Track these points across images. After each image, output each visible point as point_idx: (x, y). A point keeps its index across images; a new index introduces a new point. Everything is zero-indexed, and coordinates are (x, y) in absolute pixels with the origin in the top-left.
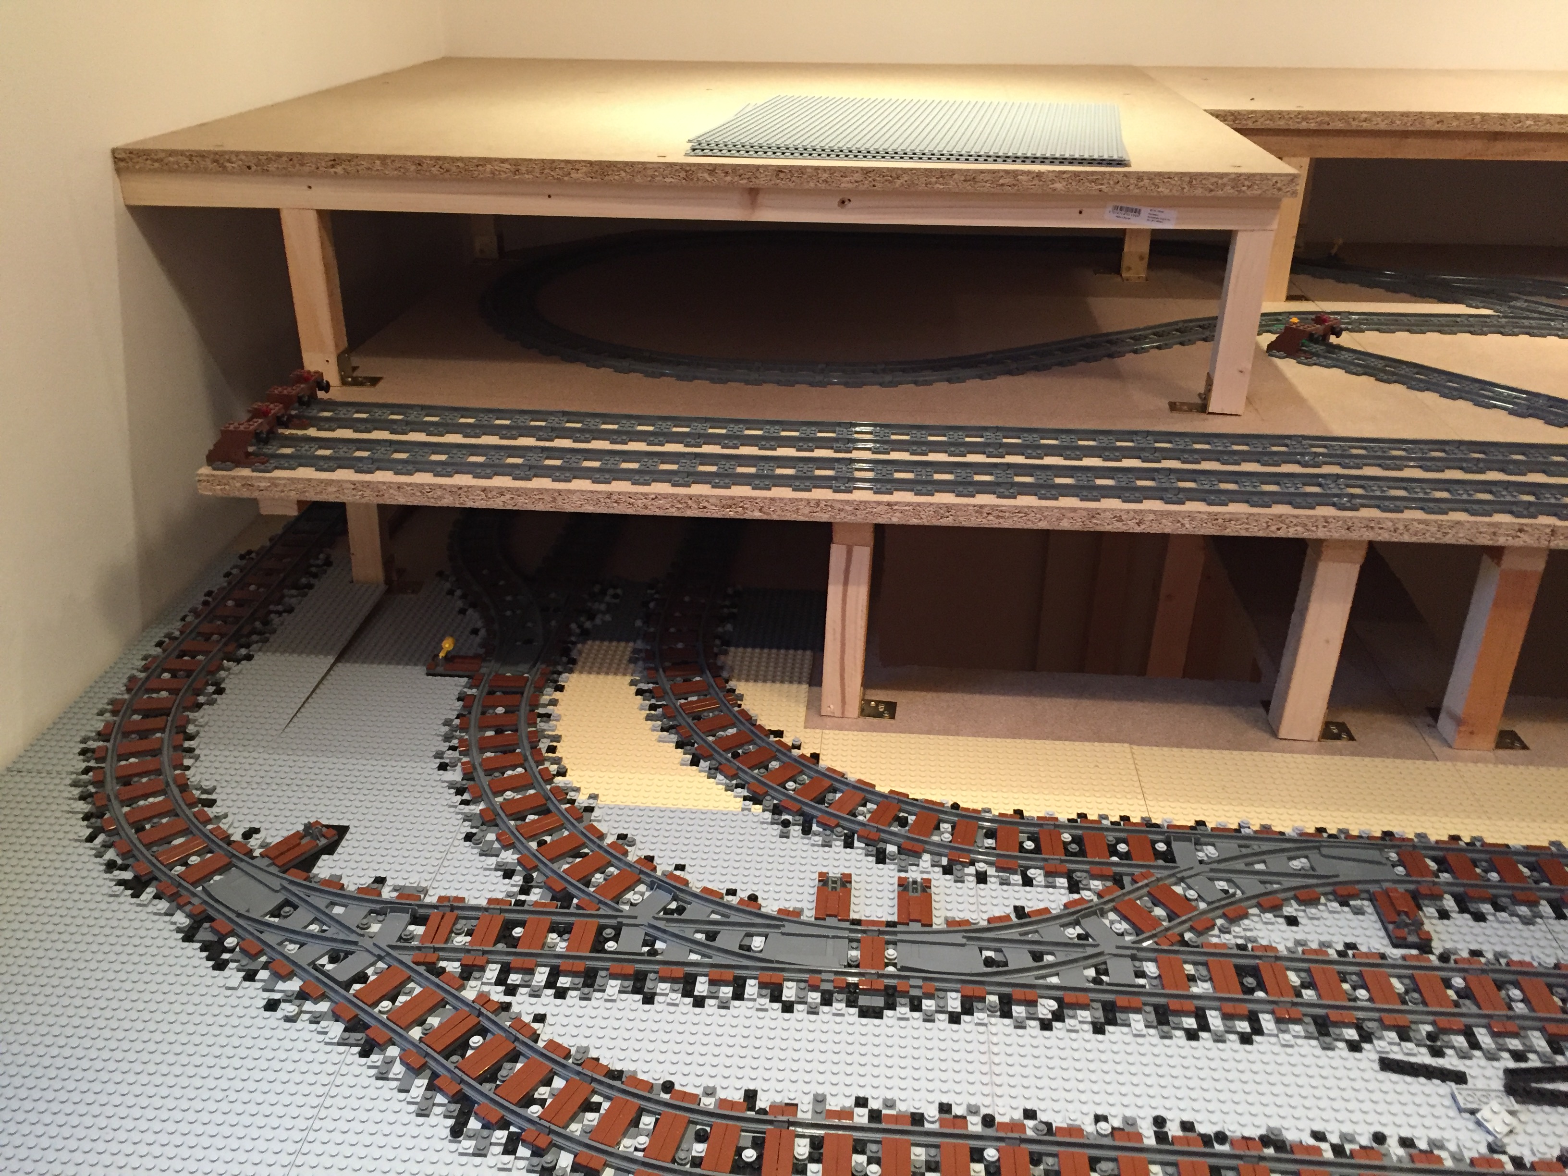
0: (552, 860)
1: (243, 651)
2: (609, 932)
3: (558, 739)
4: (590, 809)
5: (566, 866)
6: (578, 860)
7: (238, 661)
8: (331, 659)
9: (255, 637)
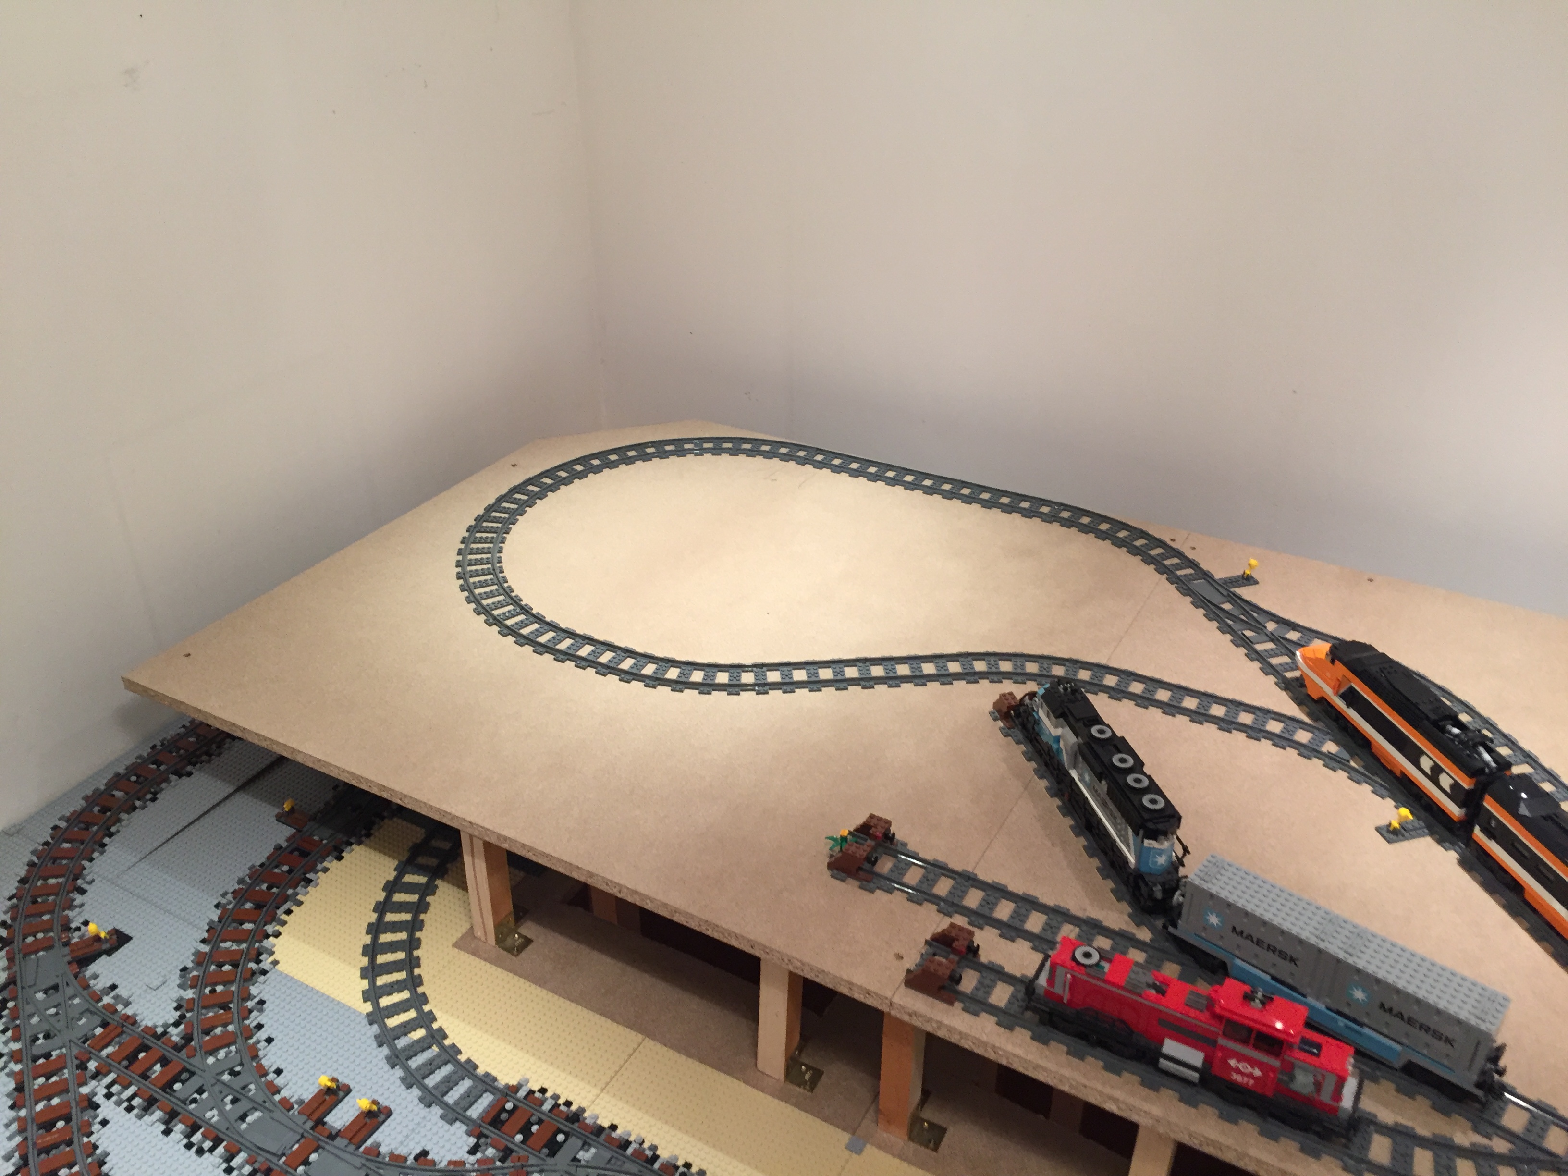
0: (204, 1007)
1: (189, 768)
2: (184, 1076)
3: (299, 904)
4: (264, 972)
5: (211, 1014)
6: (222, 1011)
7: (180, 776)
8: (230, 789)
9: (204, 758)
